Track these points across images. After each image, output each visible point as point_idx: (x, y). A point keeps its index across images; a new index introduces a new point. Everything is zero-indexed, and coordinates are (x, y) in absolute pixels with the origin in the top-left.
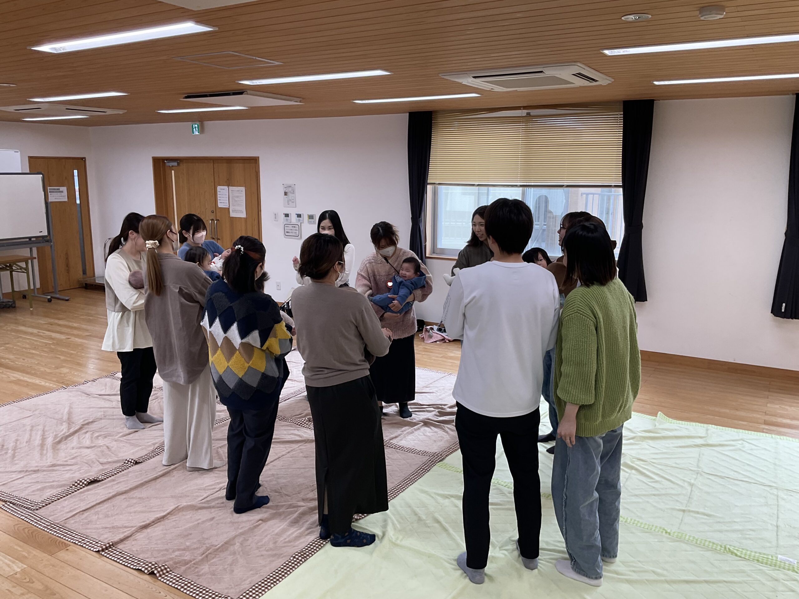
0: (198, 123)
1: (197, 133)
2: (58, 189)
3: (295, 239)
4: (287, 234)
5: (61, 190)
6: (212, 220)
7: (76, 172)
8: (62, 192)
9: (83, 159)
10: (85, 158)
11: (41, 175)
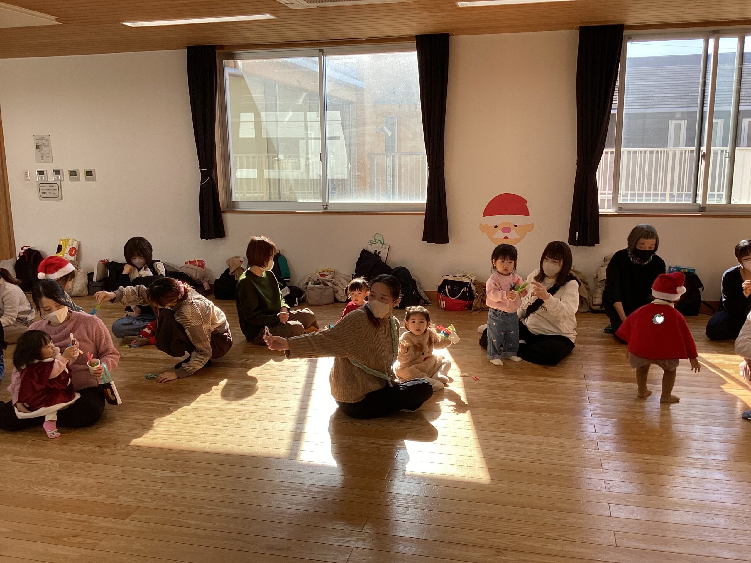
3: (55, 200)
4: (42, 195)
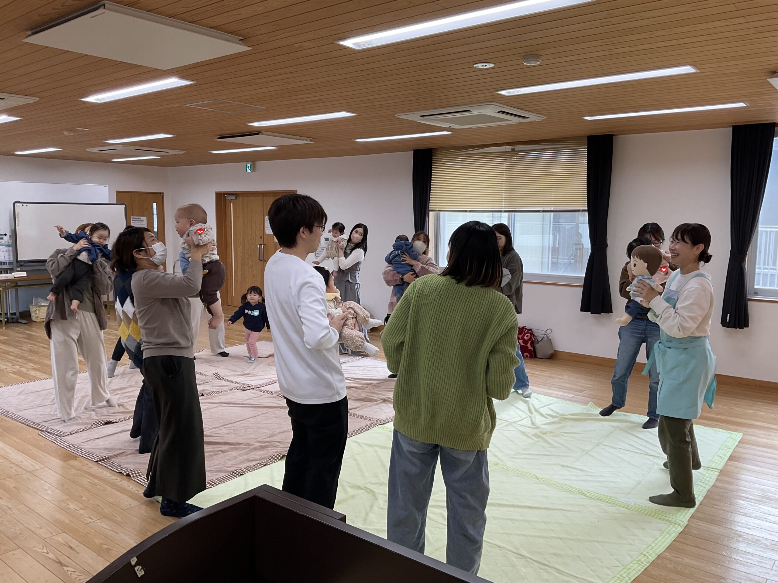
0: (250, 163)
1: (249, 171)
2: (139, 218)
5: (142, 219)
6: (261, 244)
7: (155, 205)
8: (143, 221)
9: (162, 194)
10: (163, 193)
11: (124, 206)
